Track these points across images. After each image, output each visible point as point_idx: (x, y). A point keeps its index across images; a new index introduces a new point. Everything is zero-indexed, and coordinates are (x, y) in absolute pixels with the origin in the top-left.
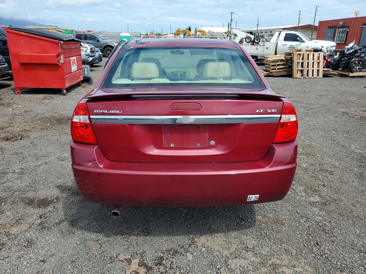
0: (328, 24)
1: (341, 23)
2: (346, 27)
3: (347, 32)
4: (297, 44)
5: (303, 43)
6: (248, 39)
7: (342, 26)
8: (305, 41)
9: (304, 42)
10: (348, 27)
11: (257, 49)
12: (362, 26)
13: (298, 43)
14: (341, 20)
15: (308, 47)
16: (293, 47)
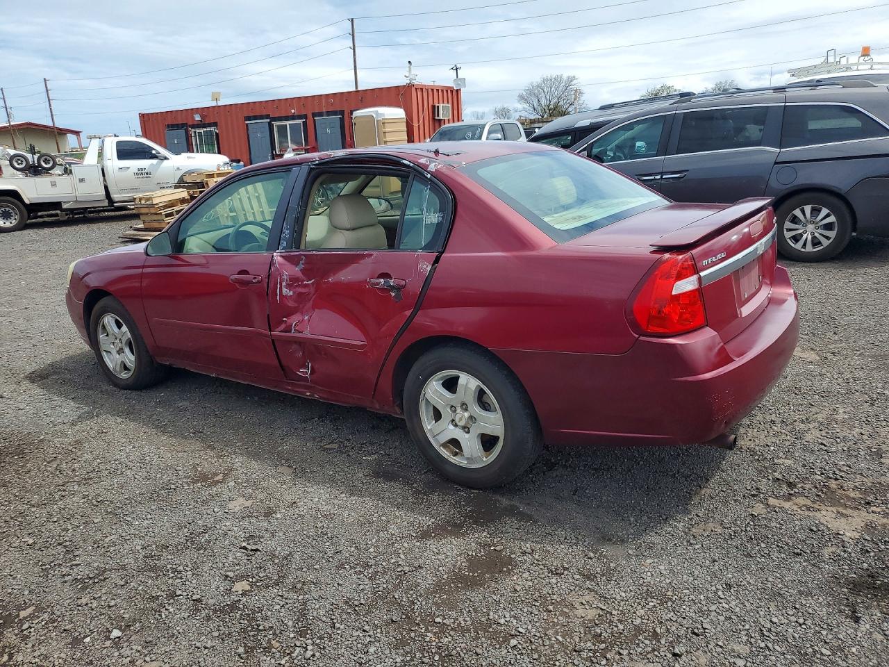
0: (165, 119)
1: (198, 118)
2: (210, 125)
3: (217, 134)
4: (152, 164)
5: (165, 161)
6: (20, 162)
7: (200, 123)
8: (167, 156)
9: (166, 158)
10: (215, 124)
11: (53, 184)
12: (247, 122)
13: (154, 161)
14: (197, 110)
15: (178, 169)
16: (146, 171)
